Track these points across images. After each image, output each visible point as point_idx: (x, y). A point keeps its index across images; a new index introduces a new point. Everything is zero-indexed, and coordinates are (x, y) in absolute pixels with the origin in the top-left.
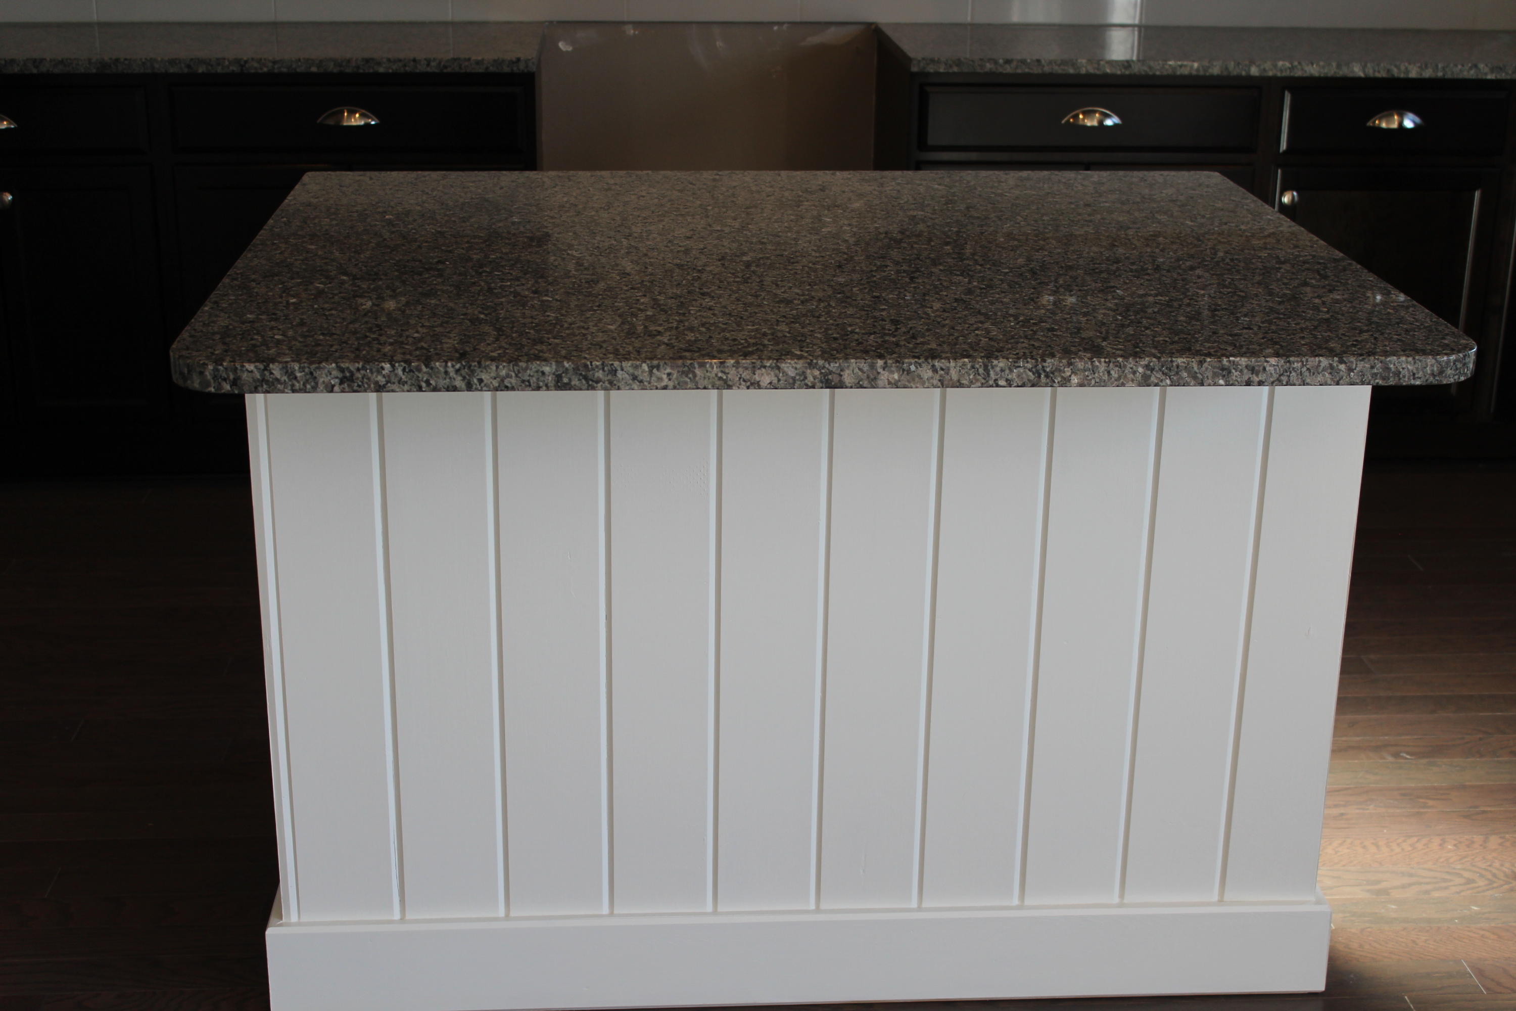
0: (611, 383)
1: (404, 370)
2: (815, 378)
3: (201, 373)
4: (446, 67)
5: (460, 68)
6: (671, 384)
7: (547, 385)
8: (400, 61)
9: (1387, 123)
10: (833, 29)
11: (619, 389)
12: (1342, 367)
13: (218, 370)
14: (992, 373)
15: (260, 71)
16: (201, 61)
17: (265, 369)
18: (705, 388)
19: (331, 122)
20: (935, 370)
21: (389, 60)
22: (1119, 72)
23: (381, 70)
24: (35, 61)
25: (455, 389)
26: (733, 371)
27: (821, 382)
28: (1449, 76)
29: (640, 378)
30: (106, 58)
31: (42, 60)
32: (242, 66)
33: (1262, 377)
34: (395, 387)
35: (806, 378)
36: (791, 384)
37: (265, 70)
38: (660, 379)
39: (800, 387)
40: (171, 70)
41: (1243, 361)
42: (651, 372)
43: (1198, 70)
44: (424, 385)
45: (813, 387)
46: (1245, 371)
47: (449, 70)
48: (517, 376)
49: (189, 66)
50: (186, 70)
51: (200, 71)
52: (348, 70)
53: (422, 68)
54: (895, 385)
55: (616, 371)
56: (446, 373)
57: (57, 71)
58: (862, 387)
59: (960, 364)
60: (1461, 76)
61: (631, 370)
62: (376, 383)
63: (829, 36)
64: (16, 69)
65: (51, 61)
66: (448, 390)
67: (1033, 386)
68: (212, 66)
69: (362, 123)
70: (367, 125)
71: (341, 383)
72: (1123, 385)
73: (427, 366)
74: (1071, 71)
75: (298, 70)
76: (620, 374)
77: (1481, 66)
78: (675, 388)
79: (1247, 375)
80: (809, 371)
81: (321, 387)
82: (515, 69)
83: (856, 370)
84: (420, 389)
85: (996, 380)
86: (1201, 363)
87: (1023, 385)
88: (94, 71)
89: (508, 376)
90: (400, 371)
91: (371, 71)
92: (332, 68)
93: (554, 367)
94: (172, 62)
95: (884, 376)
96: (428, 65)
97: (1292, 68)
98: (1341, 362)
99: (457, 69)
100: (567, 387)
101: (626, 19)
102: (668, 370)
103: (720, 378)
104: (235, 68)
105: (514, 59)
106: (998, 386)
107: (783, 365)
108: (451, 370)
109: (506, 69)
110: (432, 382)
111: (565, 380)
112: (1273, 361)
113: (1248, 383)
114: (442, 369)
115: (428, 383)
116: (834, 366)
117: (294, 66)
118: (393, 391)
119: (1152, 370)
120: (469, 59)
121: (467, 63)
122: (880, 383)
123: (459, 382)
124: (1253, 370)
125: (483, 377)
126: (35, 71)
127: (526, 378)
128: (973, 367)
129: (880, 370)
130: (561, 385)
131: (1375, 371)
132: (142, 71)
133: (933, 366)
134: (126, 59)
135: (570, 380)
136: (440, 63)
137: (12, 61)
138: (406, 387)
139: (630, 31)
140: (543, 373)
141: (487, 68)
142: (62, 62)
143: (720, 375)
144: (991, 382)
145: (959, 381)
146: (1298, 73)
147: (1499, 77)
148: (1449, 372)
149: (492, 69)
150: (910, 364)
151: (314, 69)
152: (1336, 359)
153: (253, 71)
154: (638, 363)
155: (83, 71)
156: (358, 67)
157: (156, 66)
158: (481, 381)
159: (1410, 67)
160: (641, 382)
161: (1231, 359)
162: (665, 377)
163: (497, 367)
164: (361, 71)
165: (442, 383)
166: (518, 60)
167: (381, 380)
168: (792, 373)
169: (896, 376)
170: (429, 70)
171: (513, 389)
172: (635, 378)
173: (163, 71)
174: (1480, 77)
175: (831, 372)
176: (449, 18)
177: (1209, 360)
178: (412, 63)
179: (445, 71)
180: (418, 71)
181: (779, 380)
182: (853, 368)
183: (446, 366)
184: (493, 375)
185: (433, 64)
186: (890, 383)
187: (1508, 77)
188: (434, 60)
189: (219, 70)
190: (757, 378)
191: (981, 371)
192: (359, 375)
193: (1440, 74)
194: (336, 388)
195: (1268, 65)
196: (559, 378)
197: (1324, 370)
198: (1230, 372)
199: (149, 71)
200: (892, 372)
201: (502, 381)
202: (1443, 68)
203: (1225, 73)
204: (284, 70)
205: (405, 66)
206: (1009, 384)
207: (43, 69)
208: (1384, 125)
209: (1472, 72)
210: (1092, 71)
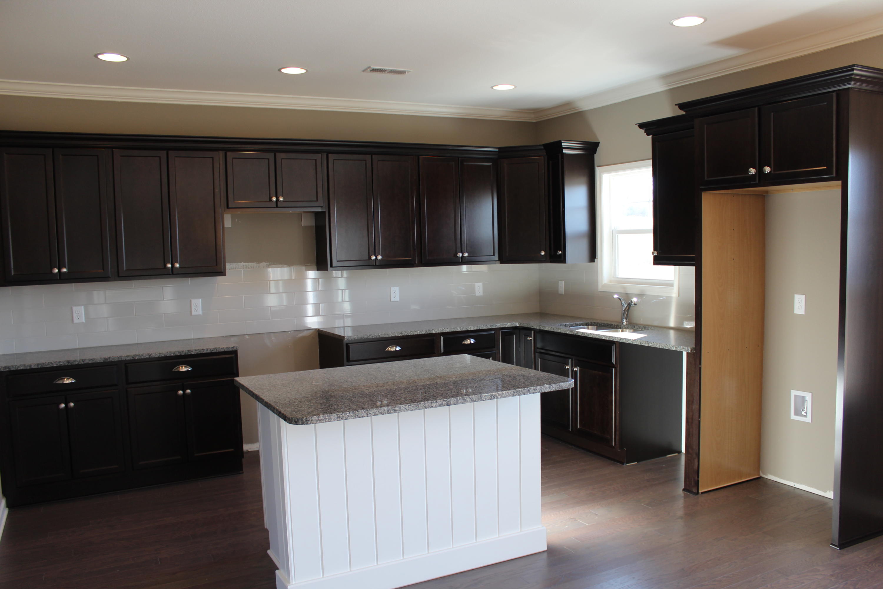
0: (400, 410)
1: (352, 413)
2: (445, 403)
3: (302, 420)
4: (212, 351)
5: (217, 350)
6: (413, 409)
7: (385, 413)
8: (198, 350)
9: (467, 343)
10: (305, 332)
11: (402, 412)
12: (551, 387)
13: (307, 419)
14: (482, 397)
15: (155, 357)
16: (136, 355)
17: (319, 417)
18: (421, 409)
19: (176, 370)
20: (470, 399)
21: (195, 350)
22: (399, 335)
23: (193, 353)
24: (83, 360)
25: (364, 417)
26: (427, 404)
27: (446, 404)
28: (481, 329)
29: (407, 408)
30: (106, 357)
31: (85, 359)
32: (150, 356)
33: (536, 391)
34: (350, 418)
35: (443, 404)
36: (440, 406)
37: (157, 356)
38: (411, 408)
39: (442, 406)
40: (127, 359)
41: (532, 388)
42: (409, 407)
43: (419, 333)
44: (357, 416)
45: (445, 406)
46: (533, 390)
47: (213, 351)
48: (378, 411)
49: (133, 357)
50: (132, 359)
51: (136, 358)
52: (183, 354)
53: (205, 352)
54: (462, 403)
55: (401, 407)
56: (362, 413)
57: (90, 362)
58: (455, 404)
59: (475, 396)
60: (483, 328)
61: (404, 407)
62: (346, 417)
63: (305, 334)
64: (77, 363)
65: (88, 359)
66: (362, 417)
67: (491, 399)
68: (140, 356)
69: (186, 370)
70: (188, 371)
71: (337, 418)
72: (509, 397)
73: (357, 412)
74: (387, 336)
75: (168, 355)
76: (402, 408)
77: (488, 325)
78: (414, 410)
79: (533, 391)
80: (443, 402)
81: (332, 420)
82: (233, 349)
83: (454, 401)
84: (356, 418)
85: (483, 399)
86: (524, 390)
87: (489, 400)
88: (102, 361)
89: (377, 412)
90: (351, 414)
91: (190, 354)
92: (178, 354)
93: (387, 408)
94: (127, 356)
95: (460, 401)
96: (207, 350)
97: (443, 330)
98: (551, 386)
99: (216, 351)
100: (390, 413)
102: (413, 406)
103: (424, 406)
104: (148, 357)
105: (233, 347)
106: (483, 400)
107: (438, 402)
108: (363, 412)
109: (231, 350)
110: (359, 416)
111: (390, 411)
112: (538, 387)
113: (534, 393)
114: (361, 412)
115: (358, 416)
116: (449, 400)
117: (166, 354)
118: (349, 419)
119: (514, 392)
120: (219, 348)
121: (219, 349)
122: (459, 403)
123: (365, 415)
124: (534, 390)
125: (371, 413)
126: (83, 363)
127: (381, 412)
128: (478, 397)
129: (459, 400)
130: (389, 412)
131: (558, 387)
132: (118, 360)
133: (470, 397)
134: (113, 357)
135: (391, 411)
136: (210, 350)
137: (75, 361)
138: (353, 418)
139: (247, 337)
140: (384, 410)
141: (225, 350)
142: (92, 359)
143: (424, 405)
144: (482, 400)
145: (475, 400)
146: (444, 331)
147: (492, 328)
148: (571, 385)
149: (226, 350)
150: (465, 398)
151: (172, 355)
152: (550, 385)
153: (153, 357)
154: (406, 405)
155: (99, 361)
156: (186, 353)
157: (122, 358)
158: (370, 414)
159: (471, 327)
160: (407, 409)
161: (530, 388)
162: (412, 408)
163: (374, 410)
164: (187, 354)
165: (361, 415)
166: (234, 347)
167: (347, 416)
168: (440, 403)
169: (462, 401)
170: (207, 352)
171: (378, 415)
172: (405, 409)
173: (125, 359)
174: (488, 328)
175: (448, 402)
176: (192, 338)
177: (525, 389)
178: (202, 350)
179: (212, 352)
180: (204, 352)
181: (437, 405)
182: (453, 400)
183: (362, 411)
184: (373, 412)
185: (208, 350)
186: (461, 403)
187: (494, 327)
188: (209, 349)
189: (143, 357)
190: (432, 405)
191: (480, 397)
192: (341, 416)
193: (478, 328)
194: (336, 420)
195: (437, 330)
196: (388, 411)
197: (548, 388)
198: (530, 391)
199: (120, 360)
200: (461, 400)
201: (375, 413)
202: (479, 327)
203: (426, 333)
204: (163, 356)
205: (200, 351)
206: (486, 399)
207: (86, 362)
208: (466, 343)
209: (486, 327)
210: (392, 336)
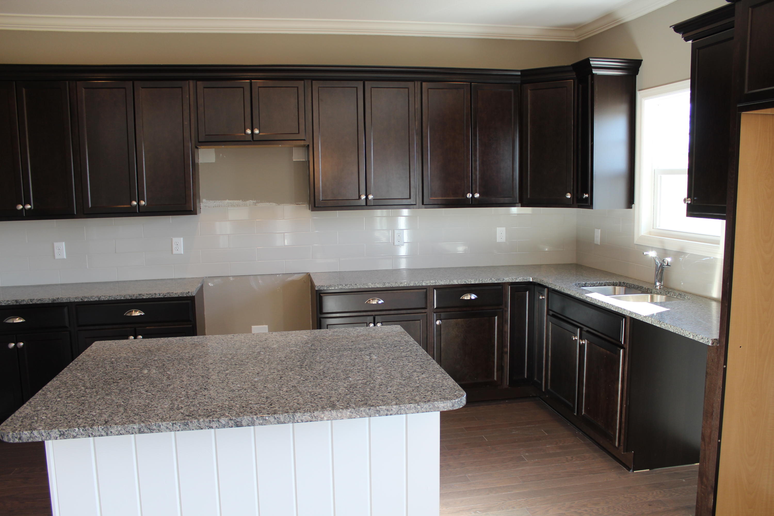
0: (159, 430)
1: (83, 430)
2: (232, 424)
3: (8, 436)
4: (165, 296)
5: (170, 296)
6: (180, 429)
7: (135, 432)
8: (151, 294)
9: (467, 298)
10: (296, 275)
11: (162, 432)
12: (419, 407)
13: (13, 434)
14: (295, 418)
15: (105, 300)
16: (86, 297)
17: (31, 433)
18: (193, 430)
19: (129, 315)
20: (275, 419)
21: (147, 294)
22: (382, 287)
23: (144, 297)
24: (31, 300)
25: (102, 436)
26: (202, 423)
27: (235, 425)
28: (483, 282)
29: (169, 428)
30: (55, 298)
31: (33, 299)
32: (99, 298)
33: (391, 412)
34: (80, 436)
35: (229, 424)
36: (224, 426)
37: (107, 299)
38: (176, 428)
39: (227, 427)
40: (76, 301)
41: (384, 407)
42: (173, 425)
43: (406, 285)
44: (90, 435)
45: (232, 427)
46: (385, 411)
47: (166, 296)
48: (124, 429)
49: (82, 299)
50: (81, 301)
51: (85, 301)
52: (134, 298)
53: (158, 296)
54: (261, 424)
55: (160, 426)
56: (98, 430)
57: (38, 303)
58: (249, 426)
59: (284, 416)
60: (487, 282)
61: (166, 425)
62: (73, 435)
63: (295, 277)
64: (25, 303)
65: (36, 299)
66: (99, 436)
67: (311, 421)
68: (89, 299)
69: (139, 314)
70: (141, 315)
71: (60, 436)
72: (343, 419)
73: (91, 428)
74: (367, 287)
75: (117, 299)
76: (162, 426)
77: (493, 279)
78: (182, 430)
79: (386, 412)
80: (230, 422)
81: (52, 438)
82: (188, 295)
83: (247, 420)
84: (89, 436)
85: (297, 420)
86: (369, 409)
87: (307, 421)
88: (51, 302)
89: (121, 430)
90: (81, 431)
91: (141, 298)
92: (128, 298)
93: (138, 426)
94: (76, 298)
95: (257, 422)
96: (160, 295)
97: (436, 282)
98: (418, 405)
99: (169, 296)
100: (143, 432)
101: (230, 275)
102: (179, 424)
103: (198, 426)
104: (97, 299)
105: (188, 292)
106: (298, 422)
107: (220, 421)
108: (100, 429)
109: (185, 295)
110: (94, 434)
111: (142, 430)
112: (394, 407)
113: (387, 415)
114: (97, 429)
115: (92, 434)
116: (239, 420)
117: (116, 298)
118: (79, 438)
119: (352, 413)
120: (173, 293)
121: (172, 294)
122: (256, 424)
123: (103, 433)
124: (388, 410)
125: (112, 431)
126: (31, 303)
127: (128, 430)
128: (289, 417)
129: (255, 420)
130: (140, 431)
131: (430, 407)
132: (66, 301)
133: (274, 417)
134: (61, 298)
135: (144, 430)
136: (163, 294)
137: (24, 300)
138: (84, 436)
139: (231, 279)
140: (134, 428)
141: (179, 295)
142: (40, 300)
143: (198, 425)
144: (296, 421)
145: (284, 422)
146: (438, 284)
147: (498, 282)
148: (456, 405)
149: (180, 295)
150: (266, 417)
151: (122, 298)
152: (416, 404)
153: (102, 300)
154: (168, 422)
155: (47, 302)
156: (137, 297)
157: (71, 299)
158: (111, 432)
159: (472, 280)
160: (170, 429)
161: (380, 407)
162: (178, 427)
163: (117, 427)
164: (138, 298)
165: (97, 434)
167: (75, 434)
168: (224, 422)
169: (261, 421)
170: (160, 297)
171: (123, 434)
172: (167, 428)
173: (73, 301)
174: (493, 282)
175: (238, 422)
176: (173, 277)
177: (372, 408)
178: (154, 295)
179: (165, 297)
180: (156, 297)
181: (219, 426)
182: (246, 419)
183: (98, 428)
184: (116, 430)
185: (161, 295)
186: (259, 424)
187: (501, 282)
188: (162, 293)
189: (92, 300)
190: (211, 425)
191: (292, 417)
192: (66, 433)
193: (481, 282)
194: (58, 438)
195: (428, 282)
196: (140, 429)
197: (413, 408)
198: (380, 412)
199: (69, 301)
200: (260, 420)
201: (119, 432)
202: (482, 280)
203: (415, 285)
204: (113, 299)
205: (152, 296)
206: (302, 421)
207: (34, 302)
208: (466, 298)
209: (490, 281)
210: (373, 287)
